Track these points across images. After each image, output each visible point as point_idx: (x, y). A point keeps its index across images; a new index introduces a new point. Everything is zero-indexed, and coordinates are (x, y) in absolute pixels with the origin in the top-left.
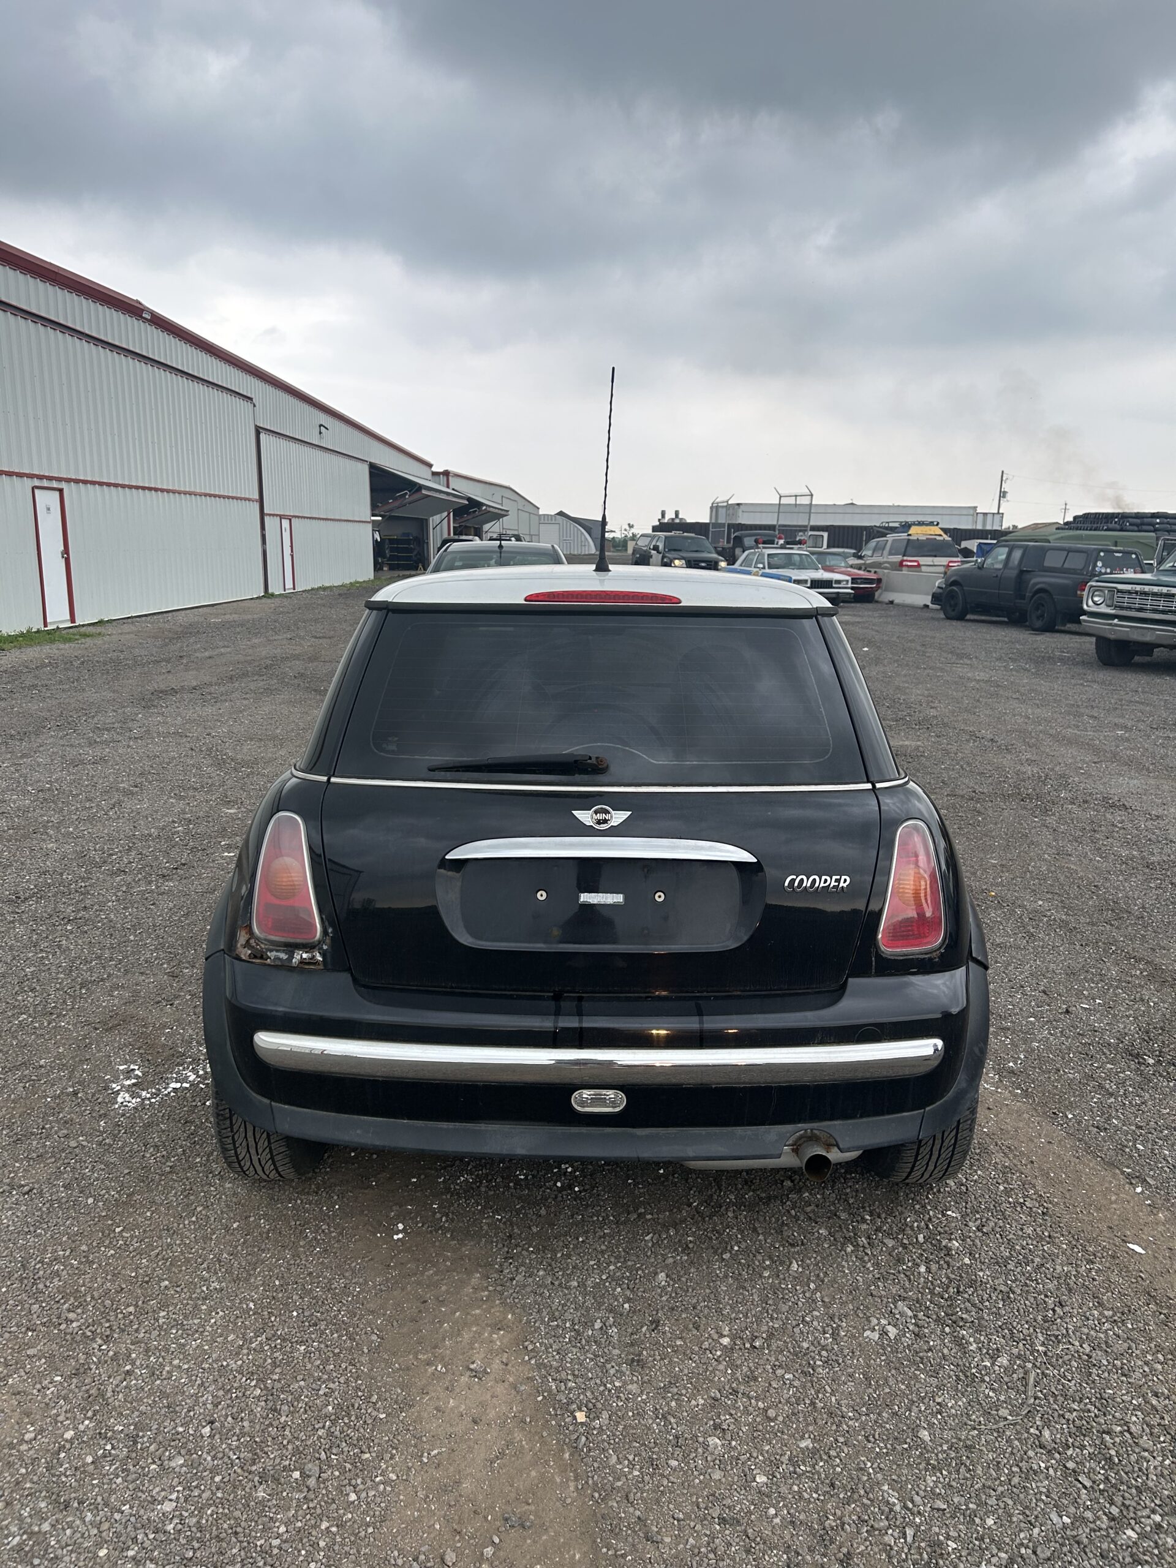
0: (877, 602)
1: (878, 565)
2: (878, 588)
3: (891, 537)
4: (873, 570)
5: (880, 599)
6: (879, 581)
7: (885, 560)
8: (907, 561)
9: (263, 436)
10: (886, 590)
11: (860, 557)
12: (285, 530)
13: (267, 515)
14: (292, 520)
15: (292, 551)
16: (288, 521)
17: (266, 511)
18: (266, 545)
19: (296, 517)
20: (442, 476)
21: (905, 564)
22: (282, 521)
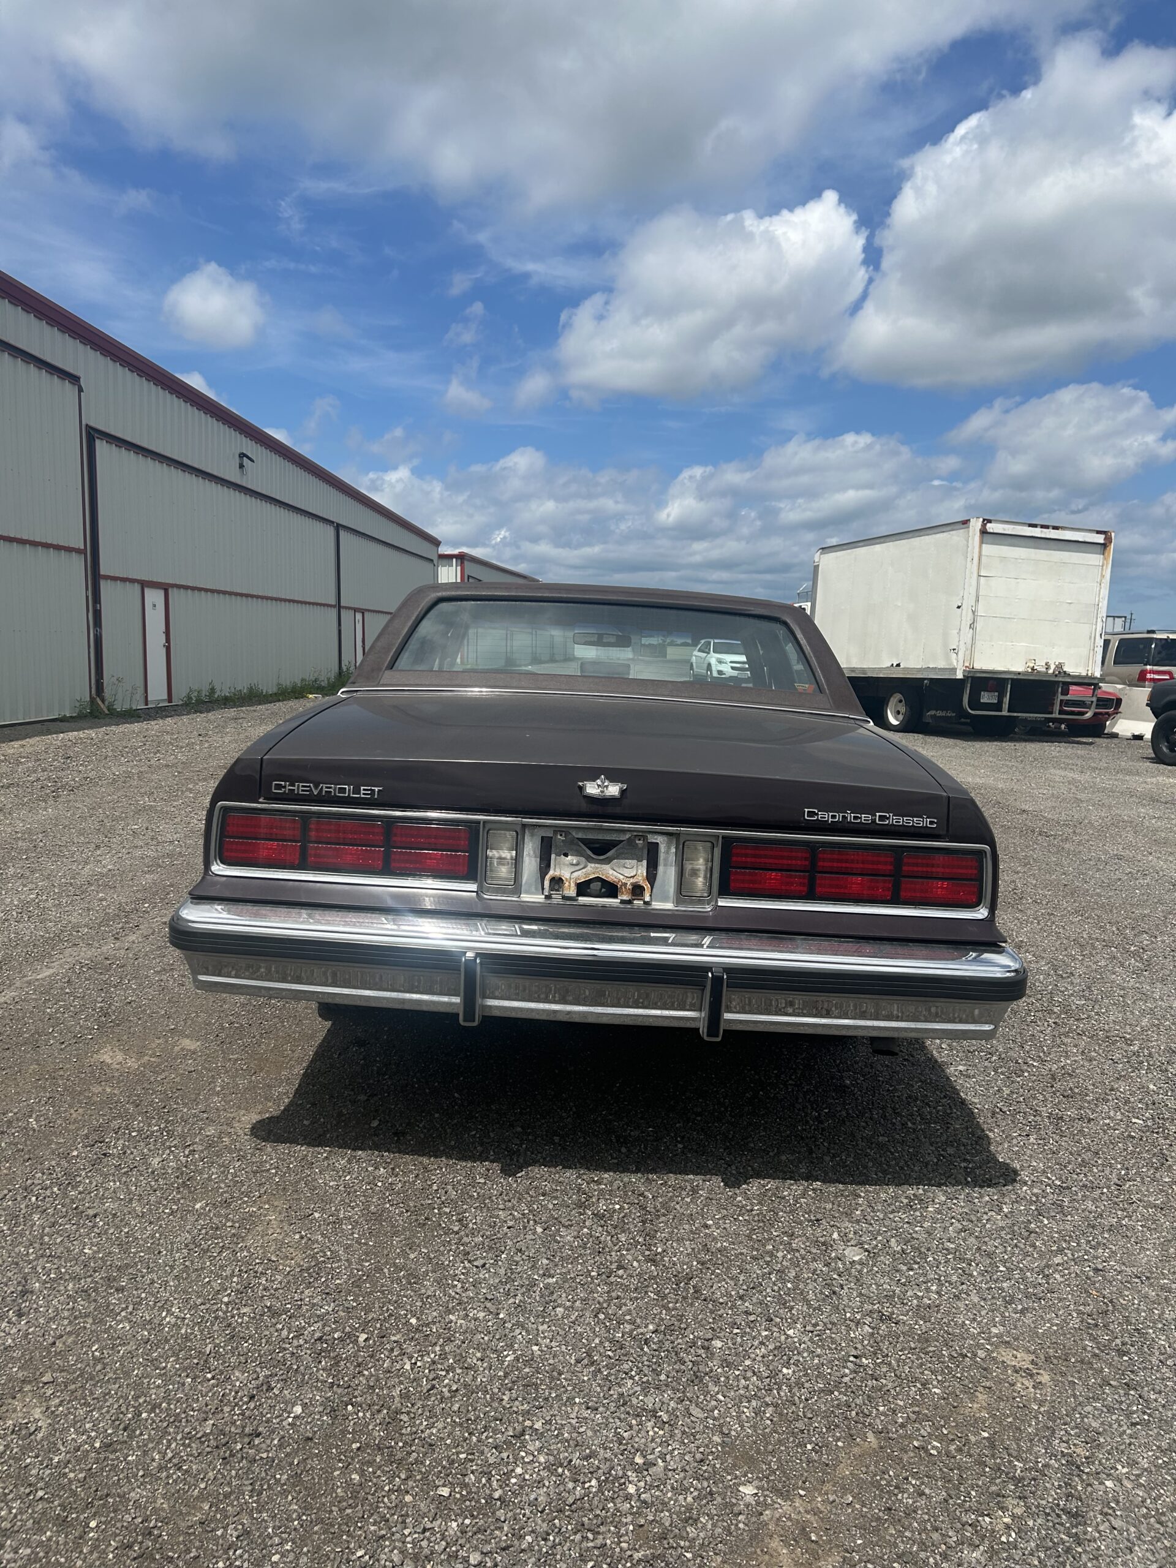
8: (1152, 671)
9: (101, 446)
12: (154, 606)
13: (107, 577)
14: (170, 590)
15: (168, 640)
16: (161, 593)
17: (103, 571)
18: (100, 627)
19: (179, 587)
20: (454, 560)
21: (1148, 676)
22: (146, 590)
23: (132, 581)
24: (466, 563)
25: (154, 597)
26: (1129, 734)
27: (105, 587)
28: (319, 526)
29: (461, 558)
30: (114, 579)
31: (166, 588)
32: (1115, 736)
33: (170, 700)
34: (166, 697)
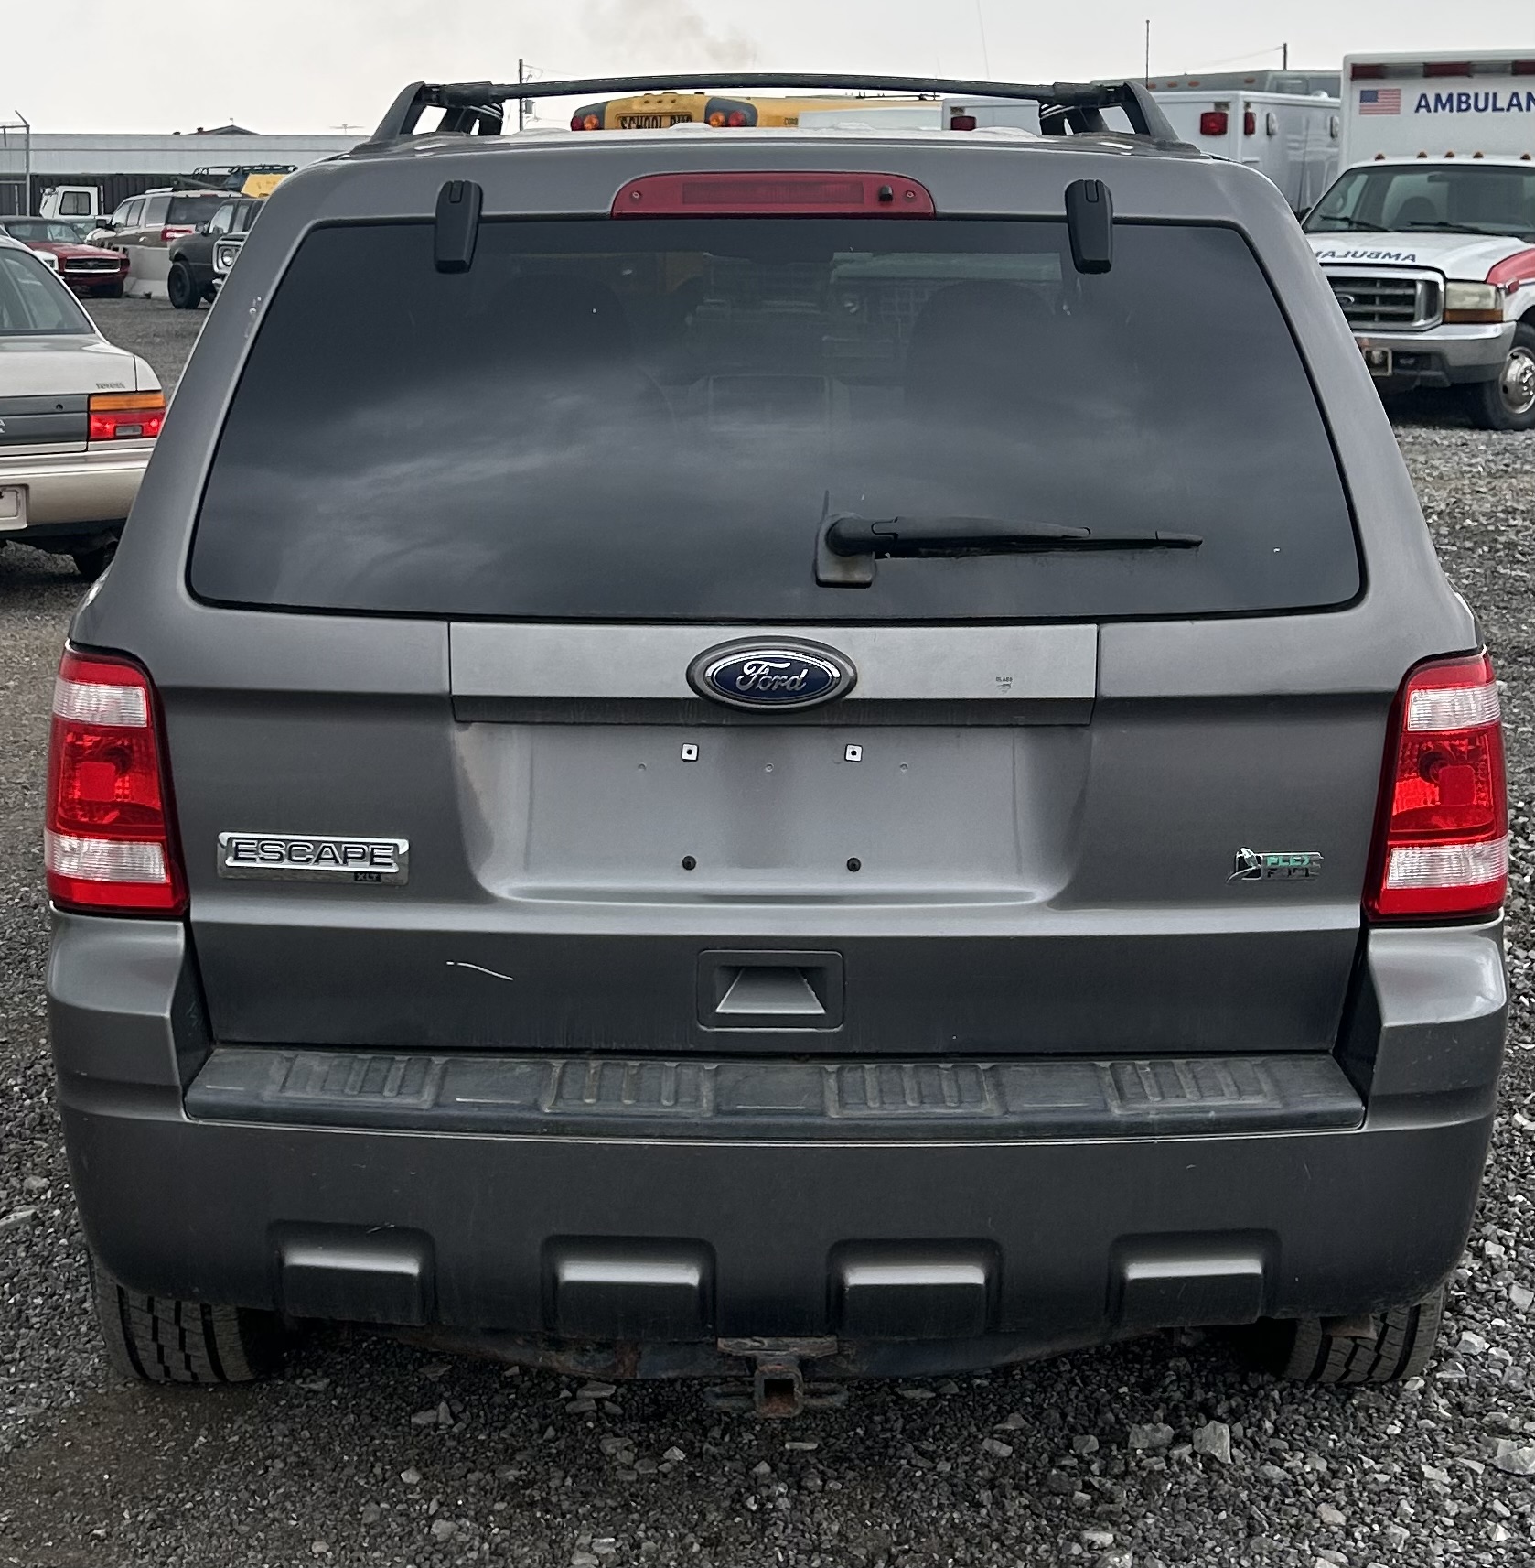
0: (128, 296)
1: (133, 240)
2: (125, 274)
3: (151, 194)
4: (121, 247)
5: (133, 293)
6: (125, 263)
7: (142, 230)
8: (171, 231)
10: (139, 276)
11: (109, 227)
21: (169, 235)
26: (141, 294)
32: (132, 297)
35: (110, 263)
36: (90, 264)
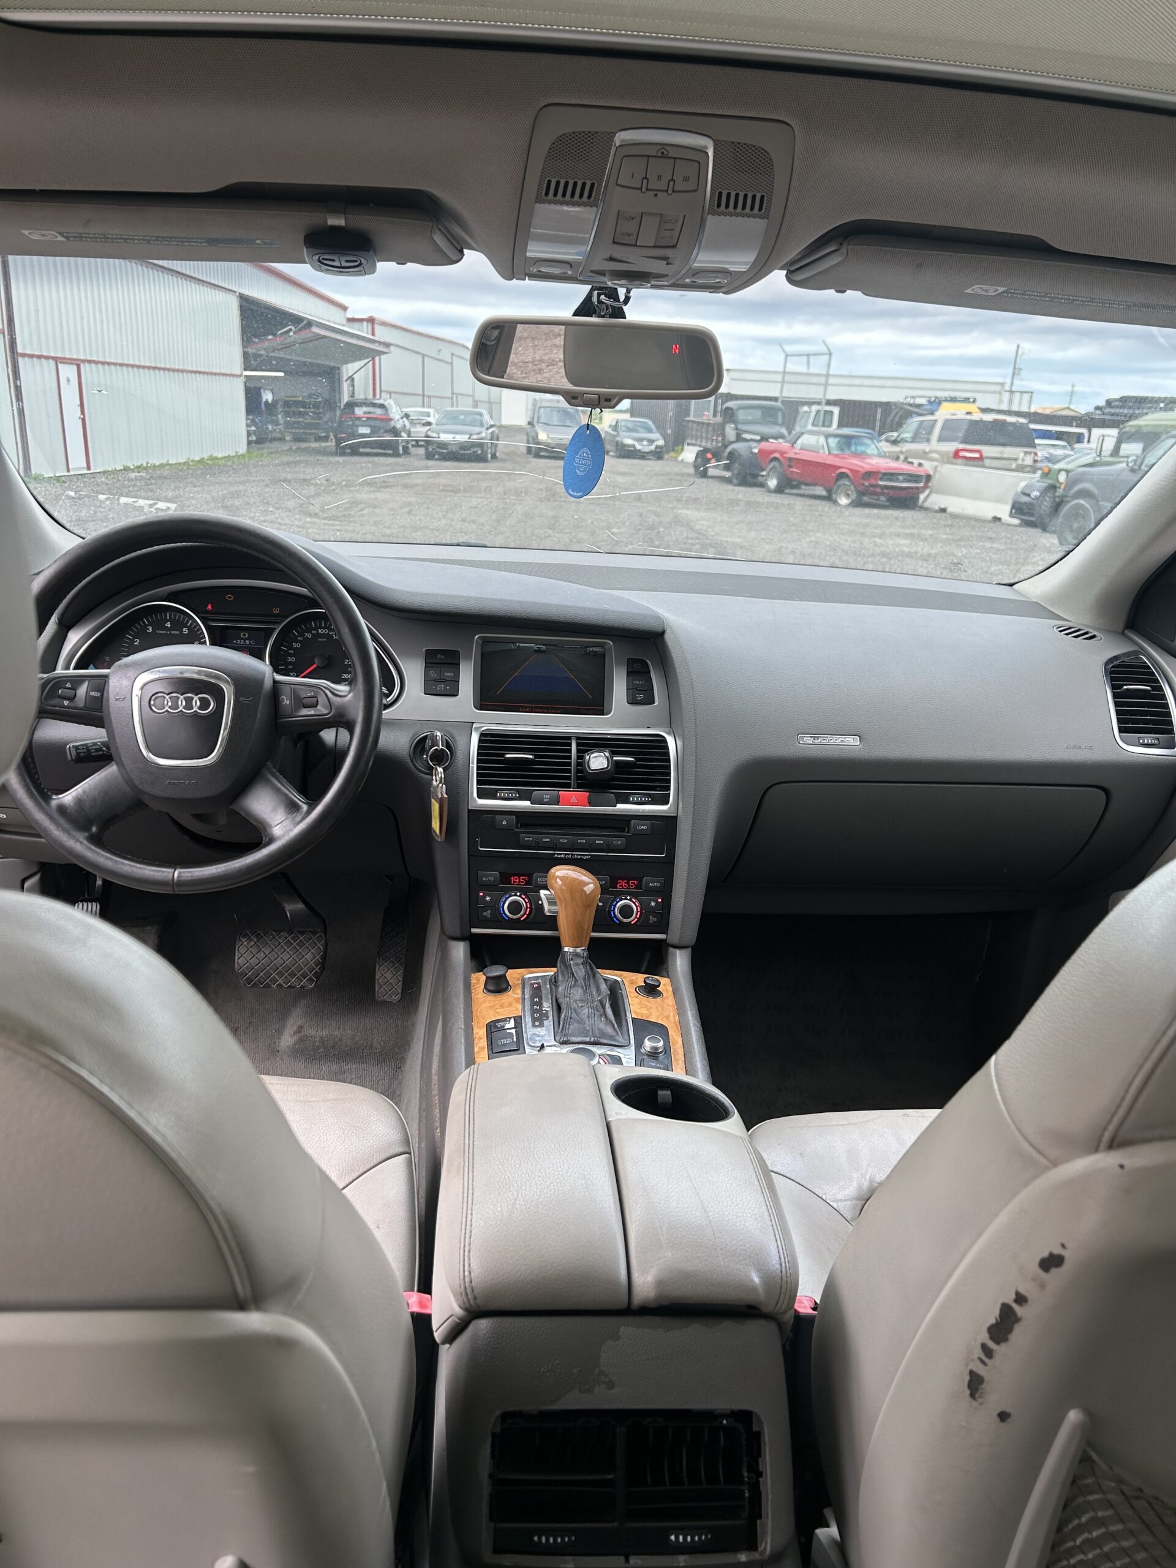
1: (924, 455)
2: (926, 487)
6: (929, 478)
7: (933, 447)
8: (965, 450)
10: (936, 492)
12: (68, 380)
13: (24, 355)
14: (82, 366)
15: (83, 412)
16: (75, 367)
17: (20, 350)
18: (22, 402)
19: (90, 362)
20: (365, 323)
21: (962, 454)
22: (60, 366)
23: (47, 358)
24: (377, 327)
25: (68, 372)
26: (936, 507)
27: (21, 362)
28: (220, 296)
29: (371, 320)
30: (32, 356)
31: (77, 363)
32: (926, 509)
33: (89, 468)
34: (85, 465)
35: (915, 478)
36: (901, 478)
